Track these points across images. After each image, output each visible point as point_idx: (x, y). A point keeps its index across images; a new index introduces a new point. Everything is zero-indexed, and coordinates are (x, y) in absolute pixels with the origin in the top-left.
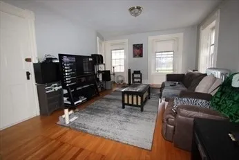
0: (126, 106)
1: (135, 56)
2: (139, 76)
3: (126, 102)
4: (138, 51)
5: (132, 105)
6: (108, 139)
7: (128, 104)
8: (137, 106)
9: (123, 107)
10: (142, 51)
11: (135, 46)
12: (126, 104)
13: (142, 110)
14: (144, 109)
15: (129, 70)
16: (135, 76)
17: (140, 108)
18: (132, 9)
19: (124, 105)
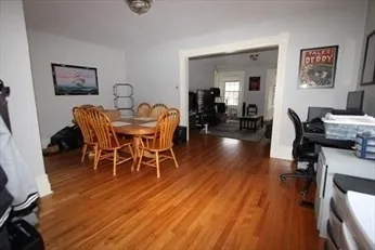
1: (251, 89)
2: (254, 109)
4: (254, 84)
10: (259, 84)
11: (252, 79)
15: (244, 104)
16: (250, 109)
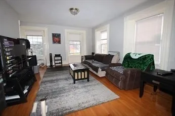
0: (76, 81)
1: (54, 43)
2: (60, 58)
3: (76, 78)
5: (81, 79)
6: (96, 105)
7: (78, 79)
8: (85, 78)
9: (74, 83)
10: (60, 39)
12: (77, 80)
13: (88, 81)
14: (90, 79)
16: (56, 58)
17: (87, 80)
18: (71, 9)
19: (75, 80)
